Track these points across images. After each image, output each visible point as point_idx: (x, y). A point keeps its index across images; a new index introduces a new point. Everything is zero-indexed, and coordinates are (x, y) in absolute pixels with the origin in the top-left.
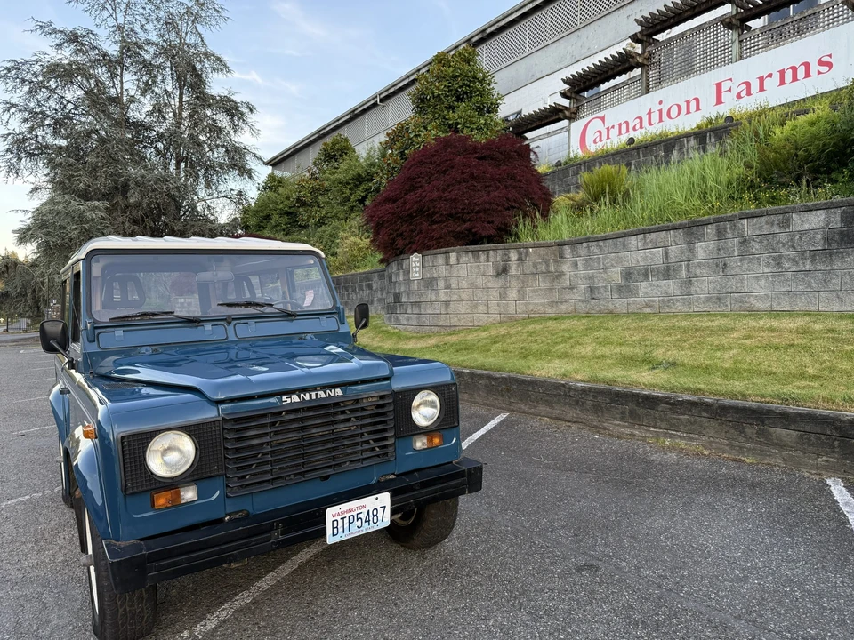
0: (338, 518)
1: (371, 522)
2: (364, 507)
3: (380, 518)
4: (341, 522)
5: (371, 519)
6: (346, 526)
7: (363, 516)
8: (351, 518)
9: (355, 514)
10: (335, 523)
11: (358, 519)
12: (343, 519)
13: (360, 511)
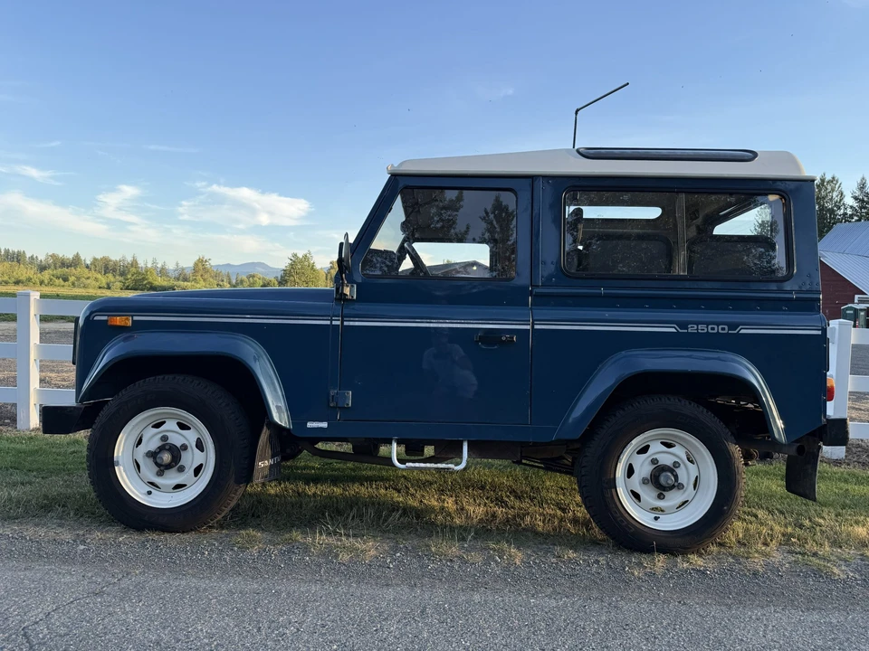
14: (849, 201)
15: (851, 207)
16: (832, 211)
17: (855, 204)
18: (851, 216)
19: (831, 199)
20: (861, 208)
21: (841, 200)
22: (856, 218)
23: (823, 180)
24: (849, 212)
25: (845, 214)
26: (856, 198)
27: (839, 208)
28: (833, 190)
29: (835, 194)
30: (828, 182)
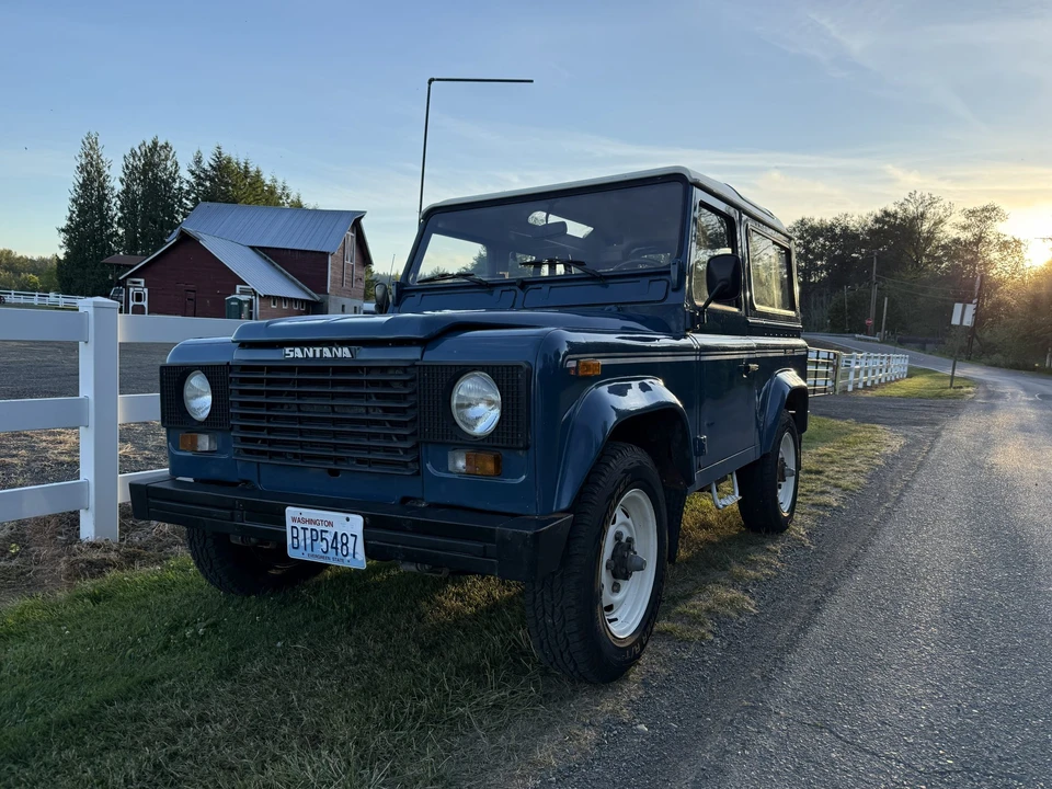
0: (299, 526)
1: (339, 551)
2: (330, 524)
3: (351, 551)
4: (301, 532)
5: (339, 546)
6: (309, 542)
7: (330, 538)
8: (314, 533)
9: (319, 528)
10: (295, 530)
11: (322, 539)
12: (305, 529)
13: (324, 528)
14: (185, 174)
15: (188, 182)
16: (166, 183)
17: (192, 180)
18: (188, 192)
19: (165, 169)
20: (198, 185)
21: (176, 172)
22: (193, 195)
23: (155, 144)
24: (186, 187)
25: (180, 189)
26: (192, 173)
27: (174, 181)
28: (167, 159)
29: (169, 163)
30: (161, 147)
